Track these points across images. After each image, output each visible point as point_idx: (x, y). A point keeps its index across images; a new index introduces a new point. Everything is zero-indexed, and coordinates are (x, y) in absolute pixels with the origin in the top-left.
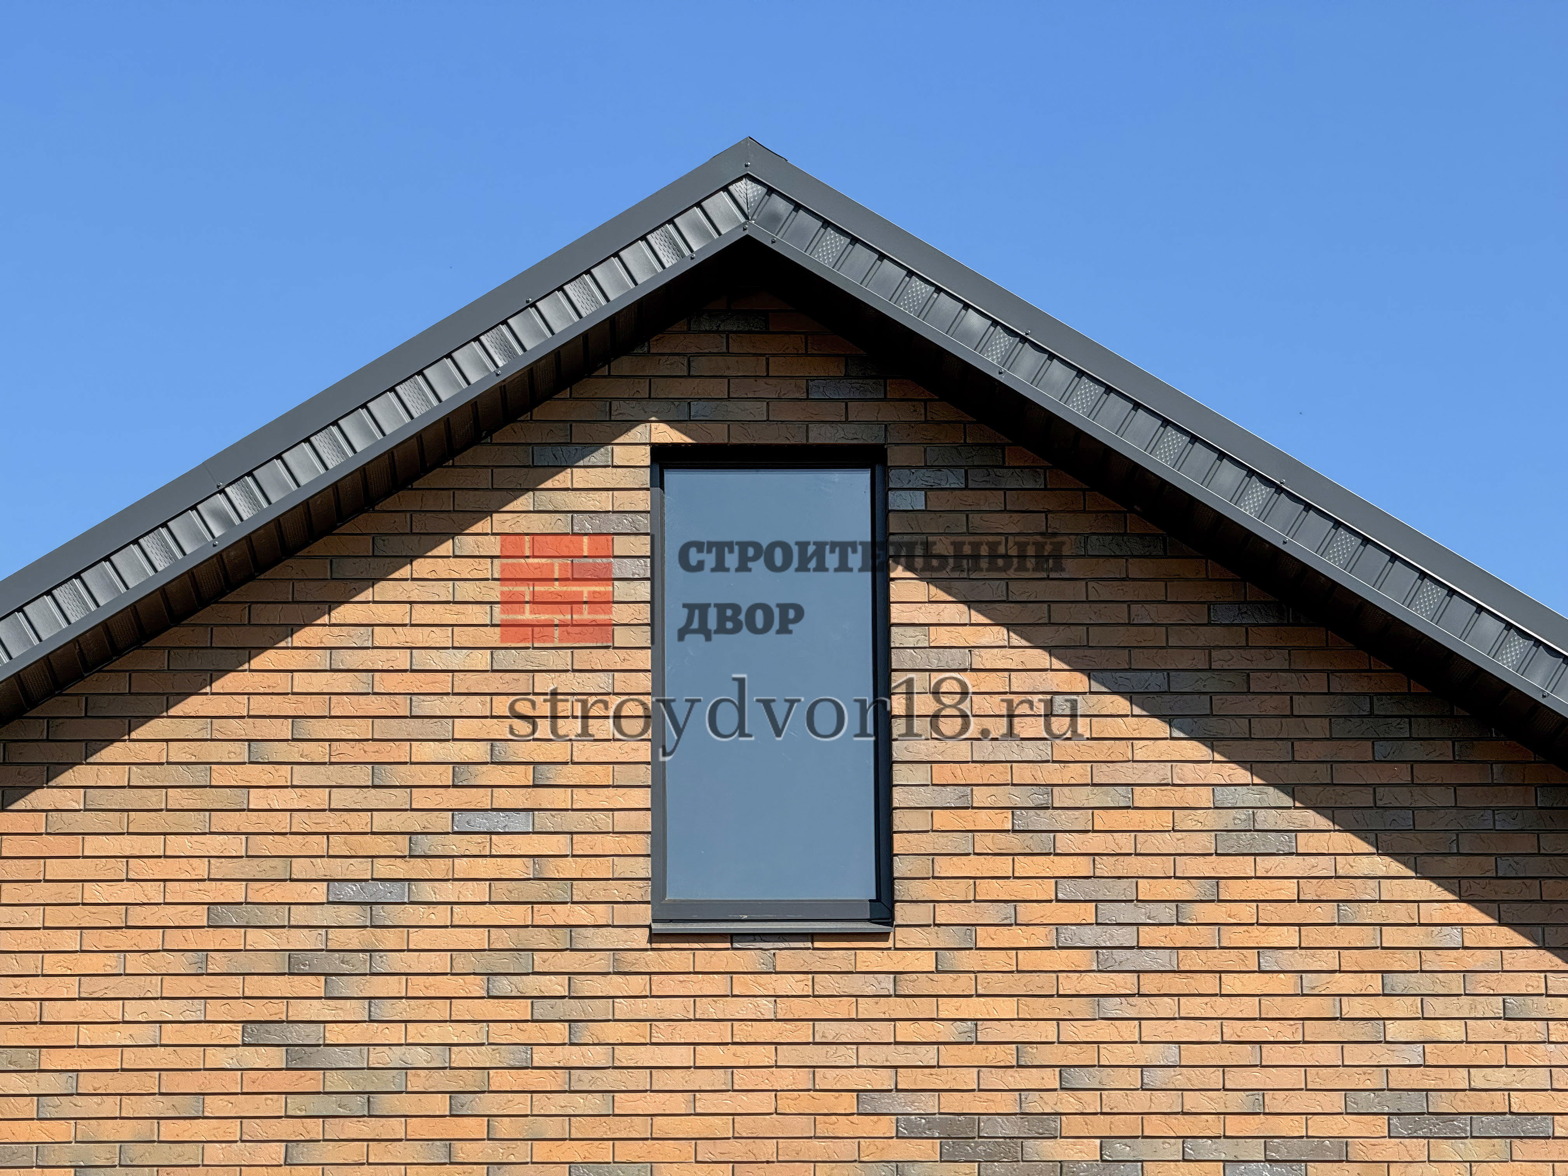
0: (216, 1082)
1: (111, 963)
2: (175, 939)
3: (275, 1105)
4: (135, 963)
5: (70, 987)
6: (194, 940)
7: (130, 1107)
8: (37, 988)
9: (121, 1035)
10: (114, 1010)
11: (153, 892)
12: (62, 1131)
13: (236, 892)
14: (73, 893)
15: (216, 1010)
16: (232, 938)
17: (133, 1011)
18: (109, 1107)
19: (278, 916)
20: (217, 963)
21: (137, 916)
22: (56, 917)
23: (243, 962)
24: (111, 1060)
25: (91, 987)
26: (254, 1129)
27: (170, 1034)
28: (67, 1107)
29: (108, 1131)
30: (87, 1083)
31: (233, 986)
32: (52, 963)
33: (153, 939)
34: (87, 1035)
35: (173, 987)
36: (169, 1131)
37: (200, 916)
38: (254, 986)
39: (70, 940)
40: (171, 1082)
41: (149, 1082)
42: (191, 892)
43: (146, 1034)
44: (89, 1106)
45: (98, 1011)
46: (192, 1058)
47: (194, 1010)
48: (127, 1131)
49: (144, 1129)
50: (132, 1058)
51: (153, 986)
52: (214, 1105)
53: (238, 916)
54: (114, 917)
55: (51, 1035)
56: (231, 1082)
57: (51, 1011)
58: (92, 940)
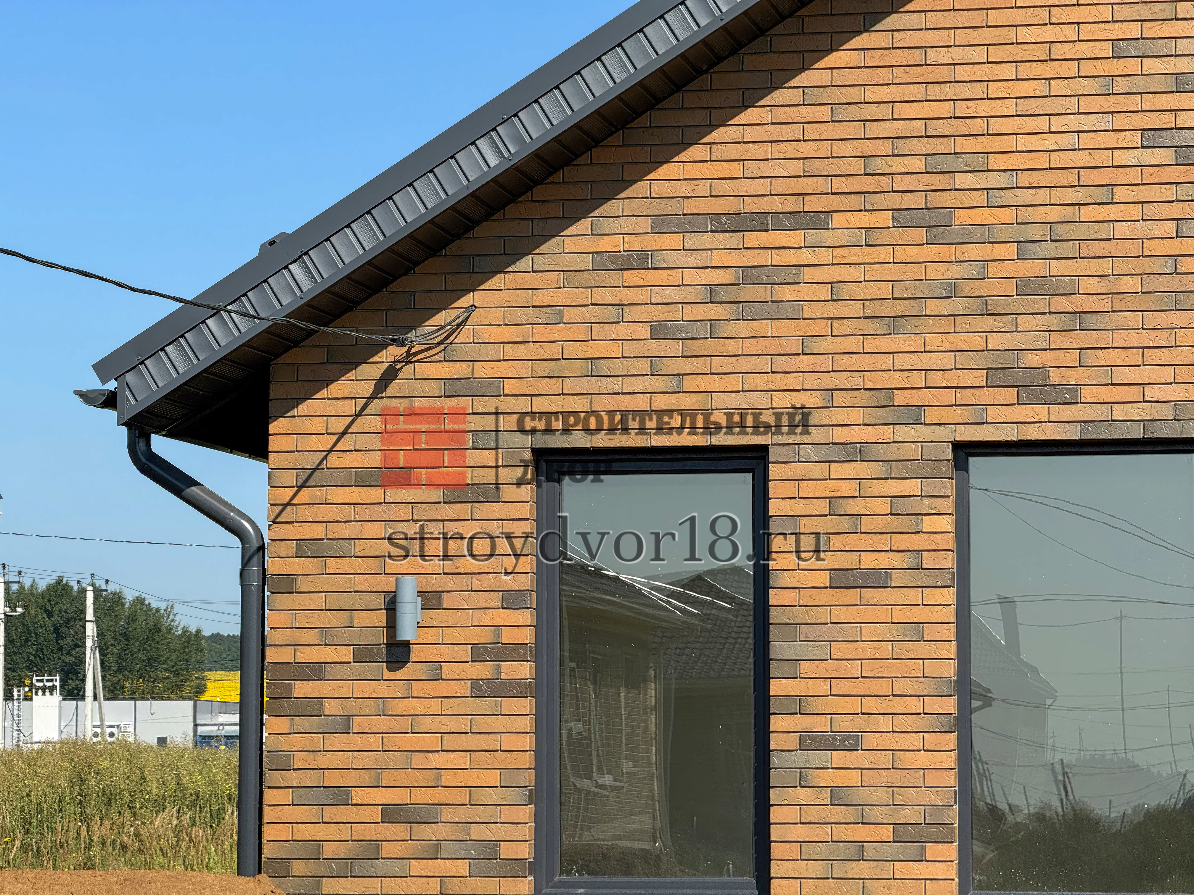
0: (1121, 176)
1: (1038, 87)
2: (1088, 68)
3: (1168, 193)
4: (1058, 87)
5: (1009, 107)
6: (1103, 68)
7: (1057, 196)
8: (984, 108)
9: (1049, 142)
10: (1042, 123)
11: (1070, 32)
12: (1006, 215)
13: (1134, 31)
14: (1010, 35)
15: (1120, 121)
16: (1132, 66)
17: (1057, 123)
18: (1041, 196)
19: (1166, 47)
20: (1121, 85)
21: (1058, 51)
22: (996, 53)
23: (1140, 84)
24: (1042, 161)
25: (1024, 106)
26: (1152, 211)
27: (1086, 140)
28: (1010, 197)
29: (1041, 214)
30: (1024, 179)
31: (1133, 103)
32: (995, 90)
33: (1071, 68)
34: (1023, 143)
35: (1087, 104)
36: (1087, 213)
37: (1106, 50)
38: (1149, 102)
39: (1008, 71)
40: (1087, 177)
41: (1071, 178)
42: (1099, 32)
43: (1068, 141)
44: (1027, 197)
45: (1030, 124)
46: (1103, 158)
47: (1104, 122)
48: (1055, 214)
49: (1068, 213)
50: (1057, 160)
51: (1072, 104)
52: (1121, 194)
53: (1137, 49)
54: (1040, 52)
55: (996, 144)
56: (1133, 175)
57: (995, 126)
58: (1024, 70)
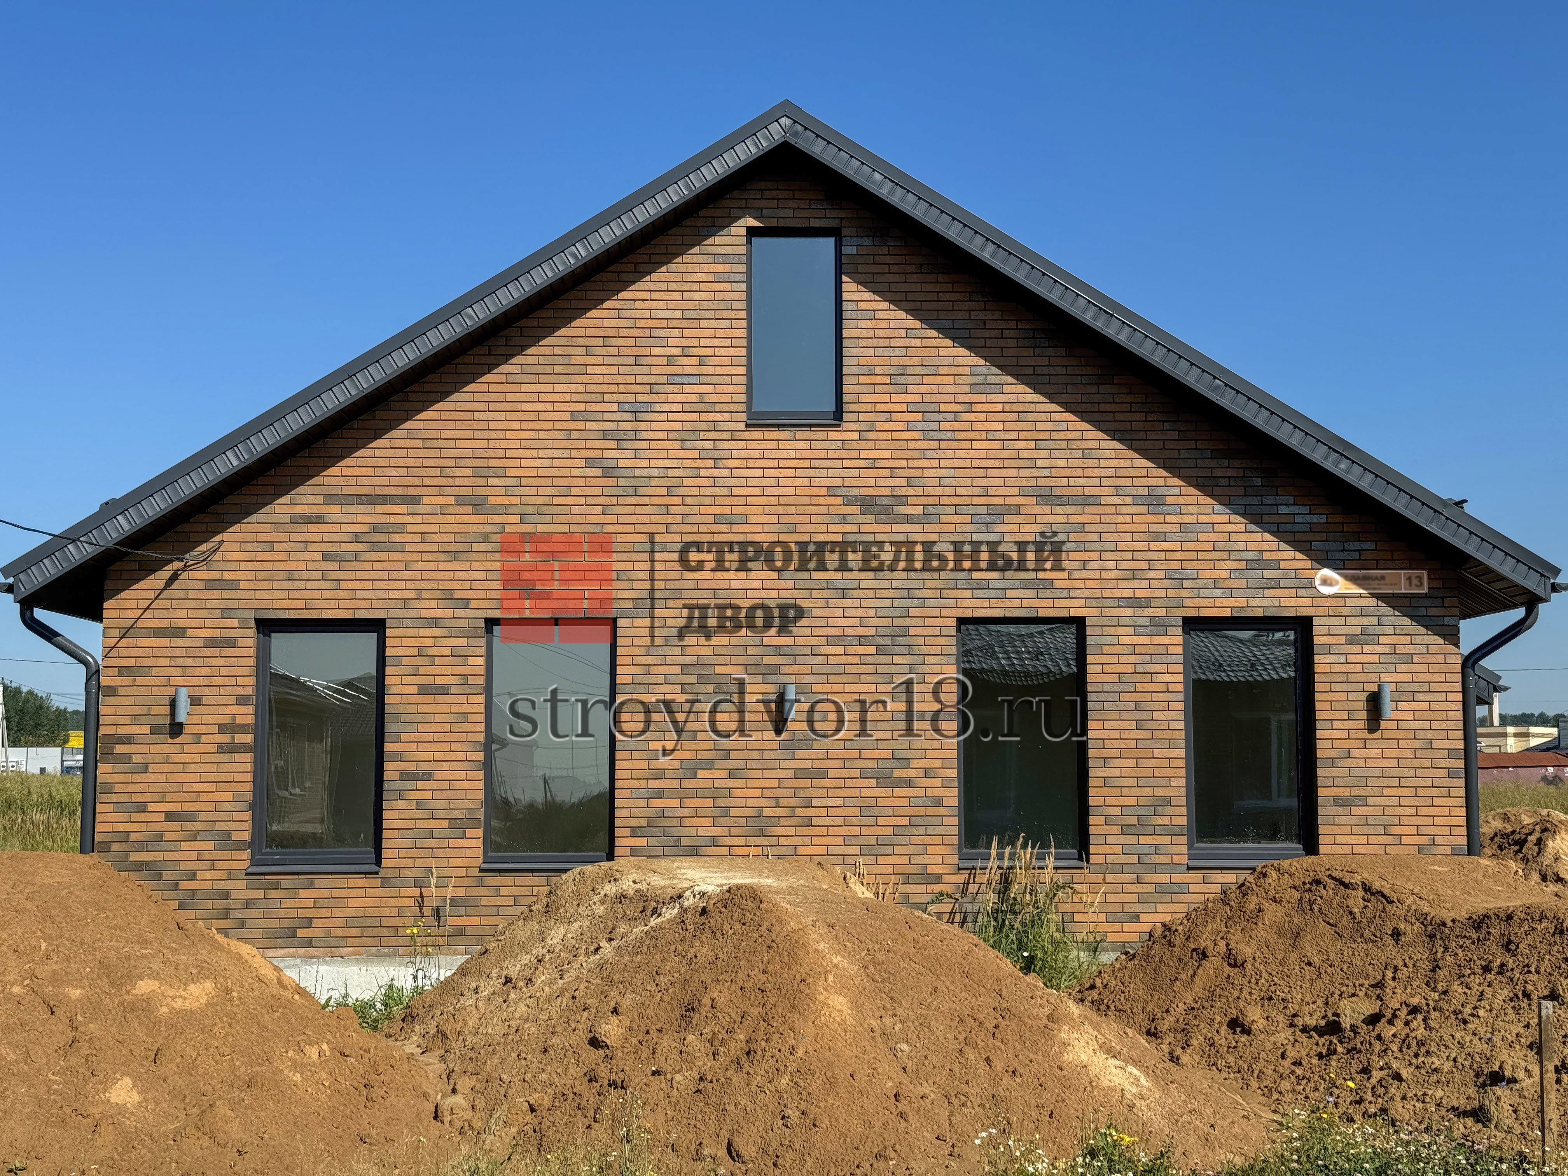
0: (575, 482)
1: (532, 435)
2: (558, 425)
3: (598, 491)
4: (542, 435)
5: (517, 444)
6: (565, 425)
7: (541, 491)
8: (504, 444)
9: (537, 463)
10: (534, 453)
11: (549, 407)
12: (515, 500)
13: (582, 407)
14: (518, 406)
15: (575, 454)
16: (580, 425)
17: (542, 453)
18: (533, 491)
19: (599, 416)
20: (575, 435)
21: (543, 416)
22: (510, 416)
23: (585, 435)
24: (534, 473)
25: (525, 444)
26: (590, 500)
27: (557, 463)
28: (517, 491)
29: (533, 500)
30: (524, 481)
31: (582, 444)
32: (509, 435)
33: (549, 425)
34: (524, 463)
35: (557, 444)
36: (557, 501)
37: (568, 416)
38: (589, 444)
39: (517, 425)
40: (557, 482)
41: (549, 482)
42: (564, 407)
43: (547, 463)
44: (526, 491)
45: (529, 453)
46: (565, 472)
47: (566, 453)
48: (540, 500)
49: (546, 500)
50: (541, 472)
51: (549, 444)
52: (574, 491)
53: (583, 416)
54: (533, 416)
55: (510, 463)
56: (581, 482)
57: (509, 453)
58: (525, 425)
